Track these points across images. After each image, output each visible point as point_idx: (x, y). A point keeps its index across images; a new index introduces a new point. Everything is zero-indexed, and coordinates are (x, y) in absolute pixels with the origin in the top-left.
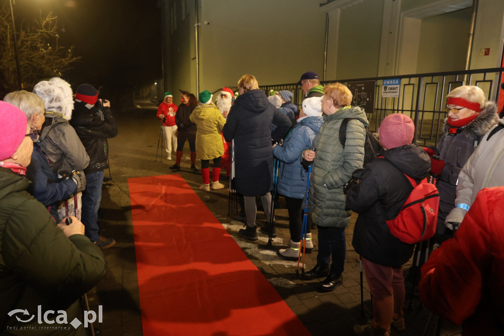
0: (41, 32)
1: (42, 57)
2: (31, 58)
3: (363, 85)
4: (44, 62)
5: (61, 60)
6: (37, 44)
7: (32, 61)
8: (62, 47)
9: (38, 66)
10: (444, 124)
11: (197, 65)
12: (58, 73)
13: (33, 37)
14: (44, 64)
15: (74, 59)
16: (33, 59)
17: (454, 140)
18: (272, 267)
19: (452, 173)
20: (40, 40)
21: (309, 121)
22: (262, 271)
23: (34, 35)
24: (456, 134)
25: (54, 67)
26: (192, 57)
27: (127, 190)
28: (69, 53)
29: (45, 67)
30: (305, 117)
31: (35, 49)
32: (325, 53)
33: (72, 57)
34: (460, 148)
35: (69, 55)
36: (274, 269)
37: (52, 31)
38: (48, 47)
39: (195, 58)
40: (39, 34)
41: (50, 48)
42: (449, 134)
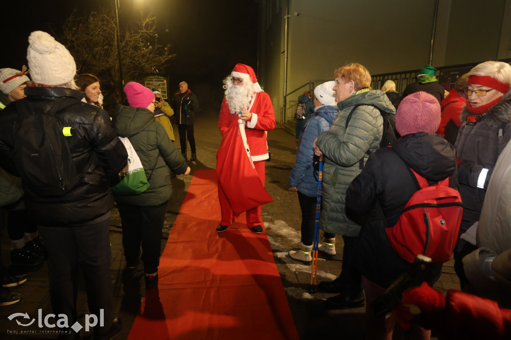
0: (142, 33)
1: (143, 56)
2: (134, 57)
3: (458, 73)
4: (145, 60)
5: (159, 58)
6: (140, 44)
7: (134, 59)
8: (160, 46)
9: (140, 64)
10: (462, 112)
11: (286, 59)
12: (156, 71)
13: (135, 37)
14: (144, 62)
15: (170, 56)
16: (135, 58)
17: (473, 131)
18: (297, 274)
19: (471, 172)
20: (141, 40)
21: (326, 112)
22: (283, 278)
23: (136, 36)
24: (475, 123)
25: (153, 64)
26: (282, 51)
27: (190, 181)
28: (166, 51)
29: (145, 65)
30: (322, 106)
31: (136, 48)
32: (432, 41)
33: (169, 55)
34: (480, 139)
35: (166, 53)
36: (298, 277)
37: (151, 31)
38: (149, 46)
39: (284, 52)
40: (141, 34)
41: (151, 47)
42: (467, 124)
